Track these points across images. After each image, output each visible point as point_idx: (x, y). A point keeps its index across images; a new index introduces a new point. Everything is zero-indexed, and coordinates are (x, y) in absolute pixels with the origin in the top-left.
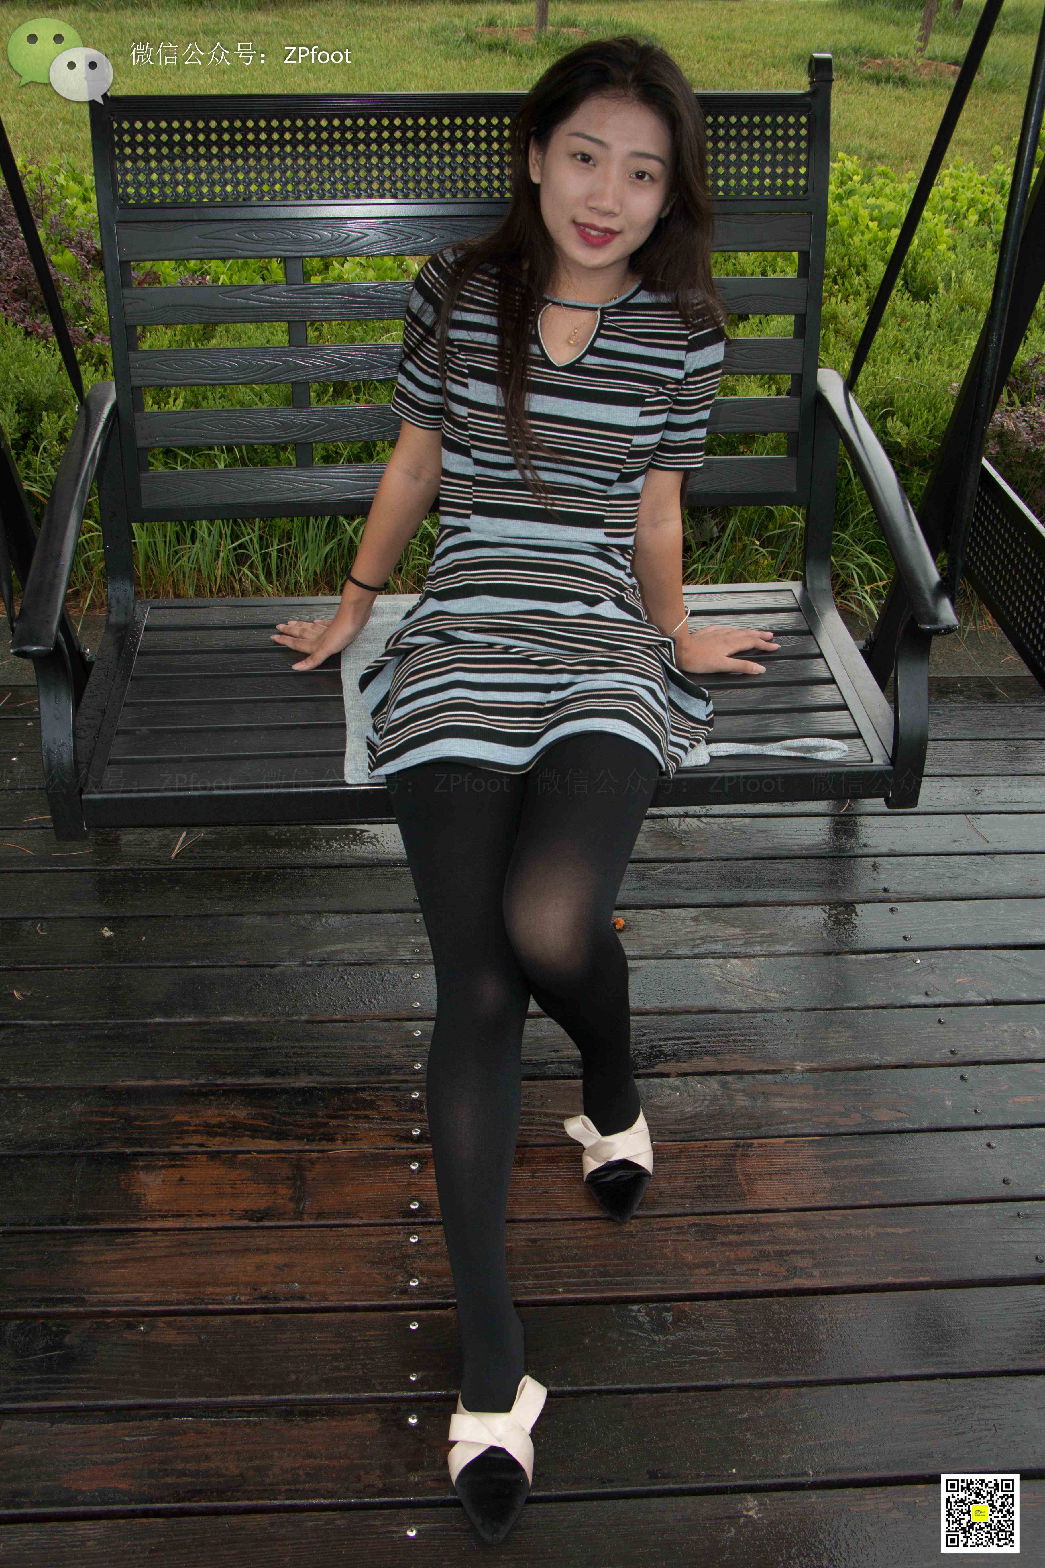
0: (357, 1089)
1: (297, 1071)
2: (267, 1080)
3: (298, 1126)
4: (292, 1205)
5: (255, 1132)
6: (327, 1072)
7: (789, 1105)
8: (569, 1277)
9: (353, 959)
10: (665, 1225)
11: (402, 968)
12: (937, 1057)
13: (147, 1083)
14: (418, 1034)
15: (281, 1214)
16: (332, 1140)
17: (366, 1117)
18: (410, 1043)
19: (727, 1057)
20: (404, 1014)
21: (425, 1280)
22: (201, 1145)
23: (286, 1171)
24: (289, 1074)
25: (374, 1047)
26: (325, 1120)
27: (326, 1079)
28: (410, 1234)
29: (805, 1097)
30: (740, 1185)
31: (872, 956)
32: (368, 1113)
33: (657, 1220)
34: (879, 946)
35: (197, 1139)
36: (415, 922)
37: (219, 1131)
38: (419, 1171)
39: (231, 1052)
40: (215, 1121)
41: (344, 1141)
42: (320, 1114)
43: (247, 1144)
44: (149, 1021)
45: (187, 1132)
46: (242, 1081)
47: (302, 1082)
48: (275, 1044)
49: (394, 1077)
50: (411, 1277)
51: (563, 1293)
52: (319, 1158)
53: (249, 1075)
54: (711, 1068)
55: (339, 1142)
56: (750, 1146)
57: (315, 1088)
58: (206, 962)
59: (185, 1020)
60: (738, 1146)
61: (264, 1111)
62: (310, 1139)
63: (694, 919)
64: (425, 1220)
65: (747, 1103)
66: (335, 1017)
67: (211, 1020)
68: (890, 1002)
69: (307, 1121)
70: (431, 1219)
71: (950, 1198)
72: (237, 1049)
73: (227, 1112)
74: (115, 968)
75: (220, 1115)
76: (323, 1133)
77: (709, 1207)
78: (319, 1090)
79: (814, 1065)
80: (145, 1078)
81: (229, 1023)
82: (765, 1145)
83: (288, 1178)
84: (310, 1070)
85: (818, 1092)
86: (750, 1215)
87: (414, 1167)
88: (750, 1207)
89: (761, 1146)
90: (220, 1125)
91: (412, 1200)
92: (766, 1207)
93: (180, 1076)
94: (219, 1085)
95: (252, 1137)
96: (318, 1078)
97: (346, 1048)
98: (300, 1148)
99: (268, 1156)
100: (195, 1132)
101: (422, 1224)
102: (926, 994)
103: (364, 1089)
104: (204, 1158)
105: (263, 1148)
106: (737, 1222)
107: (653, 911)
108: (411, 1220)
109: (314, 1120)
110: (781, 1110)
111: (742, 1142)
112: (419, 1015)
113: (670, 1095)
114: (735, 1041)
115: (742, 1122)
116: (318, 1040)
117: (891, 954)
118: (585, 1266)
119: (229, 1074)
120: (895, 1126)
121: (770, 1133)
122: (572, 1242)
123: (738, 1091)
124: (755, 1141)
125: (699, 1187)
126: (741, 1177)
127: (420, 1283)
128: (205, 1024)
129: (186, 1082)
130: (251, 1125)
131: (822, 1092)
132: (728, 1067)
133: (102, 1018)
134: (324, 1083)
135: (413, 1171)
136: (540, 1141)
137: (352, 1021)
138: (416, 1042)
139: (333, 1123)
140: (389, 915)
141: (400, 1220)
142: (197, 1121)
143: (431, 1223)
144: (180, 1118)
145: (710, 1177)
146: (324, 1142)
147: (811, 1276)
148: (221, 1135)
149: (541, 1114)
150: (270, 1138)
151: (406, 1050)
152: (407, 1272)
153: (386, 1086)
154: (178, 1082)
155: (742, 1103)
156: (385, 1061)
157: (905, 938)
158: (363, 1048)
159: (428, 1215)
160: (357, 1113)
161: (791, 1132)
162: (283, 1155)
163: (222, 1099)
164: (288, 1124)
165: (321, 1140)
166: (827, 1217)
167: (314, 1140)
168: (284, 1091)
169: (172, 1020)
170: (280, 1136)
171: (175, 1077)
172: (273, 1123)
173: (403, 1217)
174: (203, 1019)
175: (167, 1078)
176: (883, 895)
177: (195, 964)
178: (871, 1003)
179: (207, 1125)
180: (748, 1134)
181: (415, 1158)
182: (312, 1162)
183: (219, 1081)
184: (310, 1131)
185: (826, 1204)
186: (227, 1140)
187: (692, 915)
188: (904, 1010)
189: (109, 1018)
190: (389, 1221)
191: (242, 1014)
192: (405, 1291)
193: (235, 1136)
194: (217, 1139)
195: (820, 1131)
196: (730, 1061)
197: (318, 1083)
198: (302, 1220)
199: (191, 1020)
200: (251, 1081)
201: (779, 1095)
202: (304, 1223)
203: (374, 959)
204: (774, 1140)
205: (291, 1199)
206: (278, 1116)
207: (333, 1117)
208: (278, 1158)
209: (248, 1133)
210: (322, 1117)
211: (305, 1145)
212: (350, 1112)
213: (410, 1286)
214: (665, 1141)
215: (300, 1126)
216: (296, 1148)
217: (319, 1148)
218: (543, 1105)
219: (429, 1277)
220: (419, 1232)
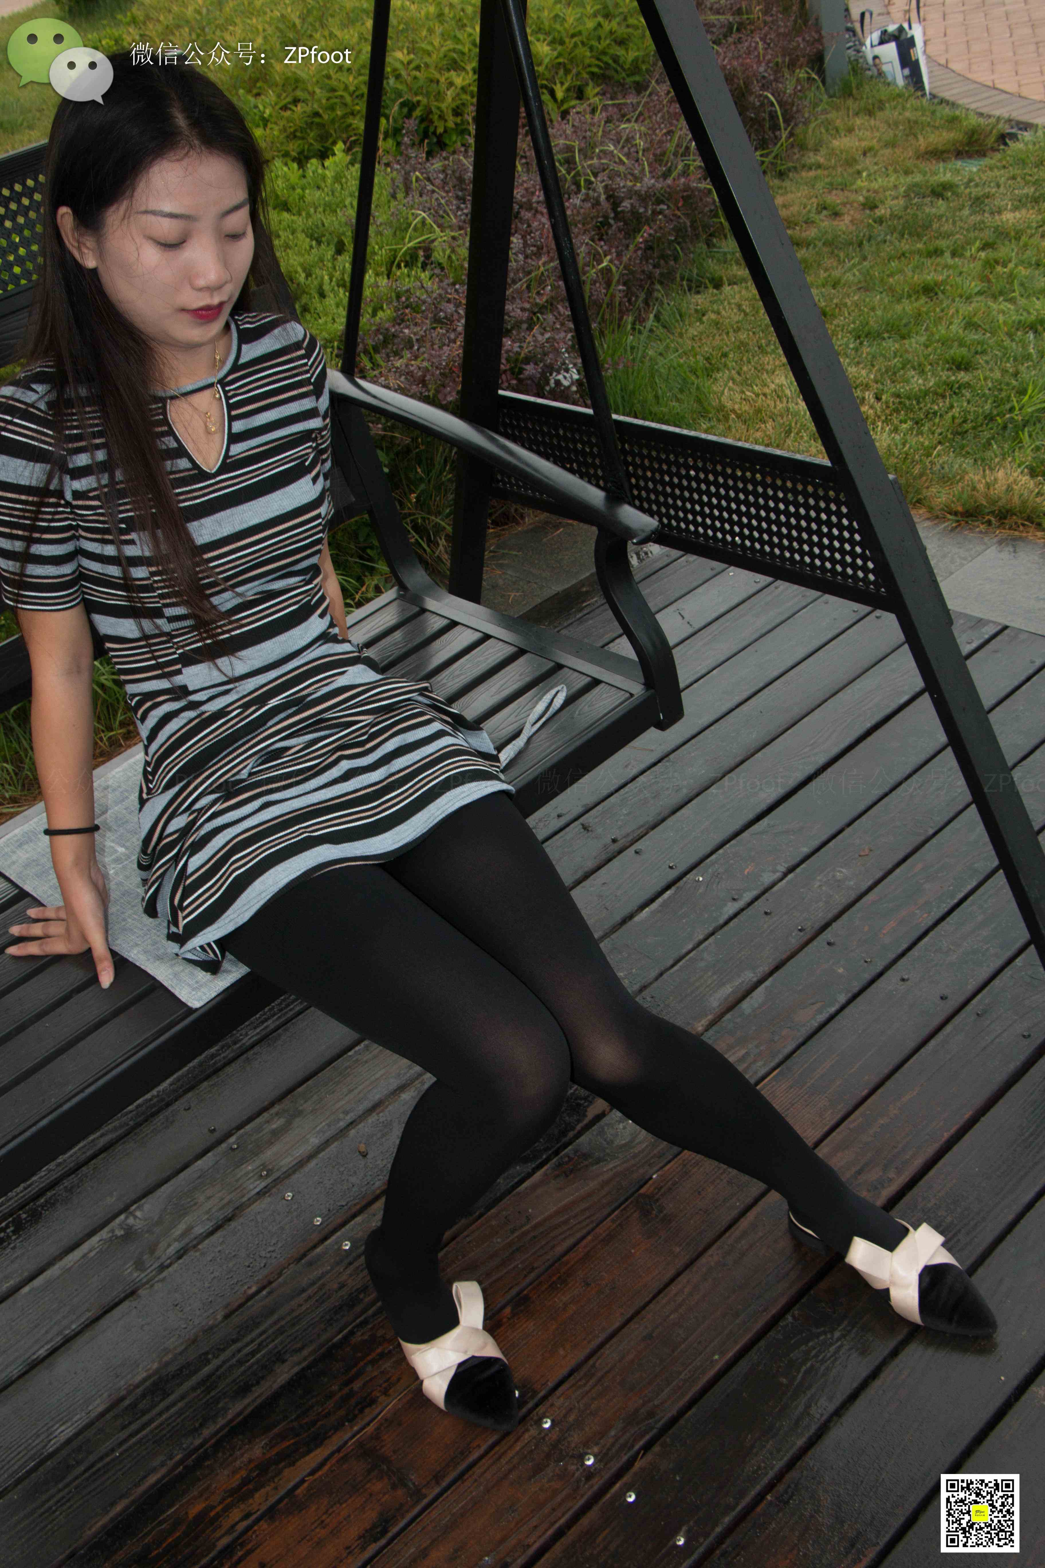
0: (345, 1338)
1: (266, 1368)
2: (246, 1401)
3: (326, 1416)
4: (400, 1492)
5: (289, 1457)
6: (299, 1345)
8: (712, 1341)
9: (209, 1226)
10: (738, 1234)
11: (267, 1200)
12: (795, 940)
13: (121, 1506)
14: (347, 1246)
15: (399, 1509)
16: (373, 1402)
17: (382, 1356)
18: (350, 1258)
20: (315, 1237)
21: (596, 1450)
22: (247, 1516)
23: (358, 1467)
24: (263, 1378)
25: (320, 1289)
26: (346, 1390)
27: (305, 1352)
28: (540, 1421)
31: (660, 900)
32: (379, 1350)
33: (727, 1234)
34: (658, 888)
35: (236, 1514)
36: (233, 1150)
37: (251, 1486)
39: (180, 1405)
40: (236, 1482)
41: (385, 1393)
42: (335, 1388)
43: (293, 1474)
45: (218, 1517)
46: (221, 1422)
47: (283, 1374)
48: (216, 1362)
49: (367, 1300)
50: (581, 1457)
51: (722, 1357)
52: (378, 1429)
53: (222, 1411)
55: (382, 1399)
57: (303, 1369)
61: (276, 1430)
62: (351, 1418)
64: (536, 1400)
66: (250, 1292)
68: (714, 925)
69: (330, 1404)
70: (542, 1394)
71: (919, 1040)
72: (182, 1398)
73: (238, 1463)
75: (234, 1472)
76: (357, 1405)
78: (309, 1367)
79: (710, 1017)
80: (112, 1505)
83: (369, 1472)
84: (279, 1358)
85: (736, 1035)
90: (246, 1481)
93: (149, 1471)
94: (201, 1445)
95: (293, 1464)
96: (296, 1358)
97: (293, 1310)
98: (349, 1435)
99: (326, 1468)
100: (227, 1508)
101: (537, 1405)
102: (734, 899)
103: (352, 1333)
104: (263, 1525)
105: (313, 1466)
109: (336, 1398)
112: (331, 1227)
113: (624, 1128)
116: (257, 1325)
117: (673, 889)
119: (201, 1425)
120: (822, 1018)
122: (681, 1311)
127: (595, 1456)
129: (163, 1471)
130: (277, 1454)
131: (738, 1033)
134: (305, 1359)
136: (559, 1250)
137: (270, 1283)
138: (354, 1254)
139: (357, 1385)
140: (199, 1162)
142: (217, 1497)
143: (545, 1398)
144: (196, 1509)
146: (367, 1410)
147: (890, 1180)
148: (258, 1489)
149: (535, 1227)
150: (309, 1452)
151: (352, 1267)
152: (572, 1456)
153: (370, 1312)
154: (154, 1475)
156: (344, 1292)
157: (671, 868)
158: (310, 1297)
159: (535, 1393)
160: (369, 1358)
162: (337, 1456)
163: (220, 1455)
164: (314, 1423)
165: (361, 1411)
166: (851, 1126)
167: (355, 1416)
168: (276, 1396)
170: (318, 1440)
171: (145, 1477)
172: (297, 1436)
175: (138, 1484)
176: (616, 847)
178: (701, 937)
179: (232, 1492)
182: (376, 1436)
183: (198, 1442)
184: (342, 1412)
185: (838, 1117)
186: (268, 1488)
188: (731, 924)
192: (590, 1473)
193: (271, 1480)
194: (257, 1495)
197: (299, 1363)
198: (425, 1497)
200: (231, 1414)
202: (431, 1497)
203: (229, 1211)
205: (394, 1487)
206: (295, 1424)
207: (351, 1381)
208: (338, 1462)
209: (283, 1464)
210: (340, 1389)
211: (352, 1427)
212: (362, 1364)
213: (590, 1466)
214: (662, 1168)
215: (327, 1415)
216: (346, 1437)
217: (367, 1419)
218: (528, 1219)
219: (597, 1444)
220: (544, 1413)
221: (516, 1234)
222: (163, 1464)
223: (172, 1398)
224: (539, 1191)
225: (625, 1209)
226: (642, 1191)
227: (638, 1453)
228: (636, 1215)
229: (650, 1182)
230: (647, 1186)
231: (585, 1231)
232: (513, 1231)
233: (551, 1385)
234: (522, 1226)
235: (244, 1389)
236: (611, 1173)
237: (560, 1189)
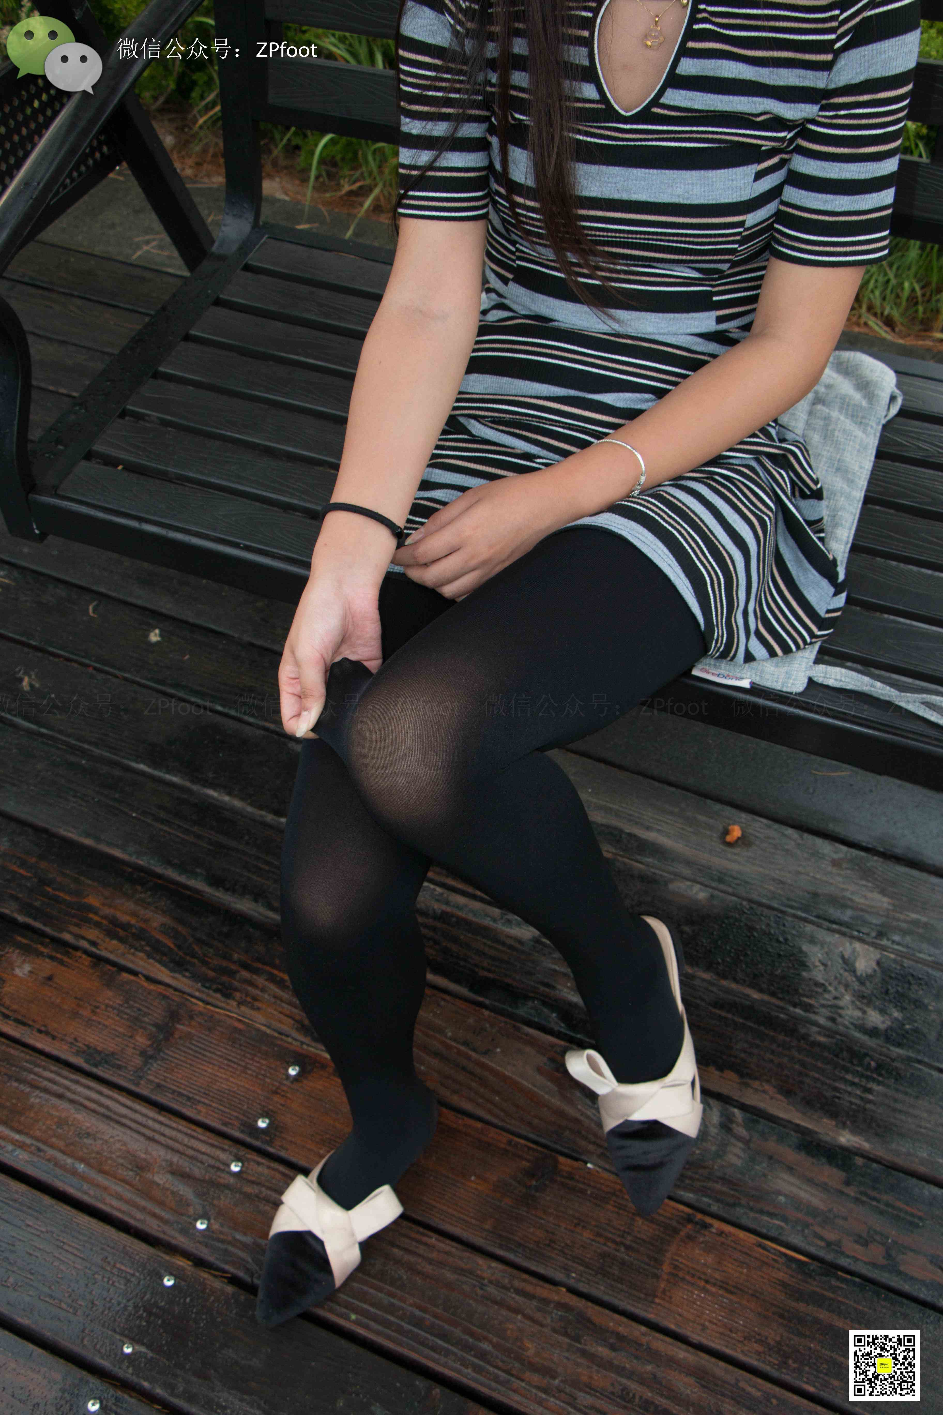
1: (244, 891)
2: (207, 889)
4: (138, 1061)
5: (156, 950)
7: (794, 1190)
8: (372, 1305)
10: (529, 1288)
13: (88, 842)
15: (119, 1067)
16: (227, 996)
19: (756, 1084)
21: (216, 1226)
22: (94, 944)
23: (157, 1013)
24: (234, 891)
26: (233, 967)
27: (269, 913)
28: (238, 1159)
29: (824, 1188)
30: (656, 1277)
33: (525, 1276)
35: (93, 934)
37: (122, 933)
38: (296, 1079)
39: (191, 839)
40: (124, 918)
41: (240, 1003)
42: (236, 956)
43: (140, 962)
44: (134, 765)
45: (88, 921)
46: (182, 879)
47: (245, 905)
50: (204, 1216)
51: (355, 1322)
52: (201, 1014)
53: (193, 874)
54: (725, 1091)
55: (234, 1001)
56: (706, 1226)
58: (233, 713)
59: (168, 777)
60: (689, 1220)
61: (180, 928)
62: (206, 985)
63: (835, 863)
64: (263, 1147)
65: (739, 1163)
67: (195, 788)
69: (216, 962)
70: (267, 1148)
72: (199, 837)
73: (142, 912)
74: (139, 684)
75: (134, 914)
76: (223, 984)
77: (599, 1291)
80: (88, 835)
81: (213, 798)
82: (727, 1235)
83: (156, 1025)
84: (259, 895)
85: (847, 1190)
86: (643, 1329)
87: (293, 1072)
88: (651, 1316)
89: (721, 1233)
90: (125, 927)
91: (265, 1115)
92: (673, 1327)
93: (123, 848)
94: (156, 875)
95: (149, 956)
96: (261, 909)
98: (190, 991)
99: (151, 986)
100: (97, 925)
101: (256, 1150)
104: (86, 960)
105: (152, 975)
106: (621, 1329)
107: (790, 831)
108: (249, 1140)
109: (225, 964)
110: (779, 1193)
111: (699, 1216)
114: (780, 1066)
115: (718, 1186)
118: (402, 1299)
119: (175, 865)
121: (745, 1221)
123: (739, 1139)
124: (717, 1224)
125: (604, 1255)
126: (666, 1268)
127: (208, 1228)
128: (189, 791)
129: (125, 857)
130: (157, 940)
131: (851, 1191)
132: (751, 1099)
133: (90, 743)
134: (267, 917)
135: (288, 1076)
136: (455, 1100)
139: (242, 974)
141: (237, 1134)
142: (107, 911)
143: (266, 1154)
144: (93, 900)
145: (628, 1248)
146: (218, 996)
148: (120, 940)
149: (478, 1063)
150: (165, 965)
152: (204, 1207)
154: (117, 853)
155: (734, 1160)
159: (270, 1143)
160: (276, 972)
161: (773, 1233)
162: (168, 992)
163: (148, 893)
164: (195, 955)
165: (216, 991)
167: (209, 988)
169: (157, 773)
171: (117, 846)
172: (179, 947)
173: (243, 1132)
174: (188, 784)
175: (109, 844)
177: (219, 708)
179: (114, 922)
180: (715, 1208)
181: (300, 1059)
182: (194, 1015)
183: (159, 870)
184: (211, 974)
186: (122, 948)
187: (836, 856)
189: (96, 745)
190: (224, 1129)
191: (230, 794)
192: (189, 1229)
193: (131, 946)
194: (115, 942)
195: (813, 1250)
196: (756, 1090)
197: (260, 914)
198: (137, 1084)
199: (175, 779)
200: (192, 883)
201: (790, 1169)
202: (137, 1090)
204: (742, 1234)
205: (143, 1053)
206: (191, 940)
207: (246, 967)
208: (160, 994)
209: (148, 948)
210: (235, 962)
211: (198, 990)
212: (268, 968)
213: (195, 1227)
214: (605, 1169)
215: (205, 963)
216: (187, 989)
217: (210, 1000)
218: (486, 1053)
219: (222, 1225)
220: (248, 1160)
221: (463, 1048)
222: (130, 855)
223: (195, 829)
224: (528, 1049)
225: (530, 1148)
226: (562, 1159)
227: (224, 1271)
228: (525, 1164)
229: (575, 1164)
230: (570, 1161)
231: (488, 1117)
232: (466, 1044)
233: (283, 1154)
234: (474, 1050)
235: (216, 882)
236: (578, 1115)
237: (539, 1070)
